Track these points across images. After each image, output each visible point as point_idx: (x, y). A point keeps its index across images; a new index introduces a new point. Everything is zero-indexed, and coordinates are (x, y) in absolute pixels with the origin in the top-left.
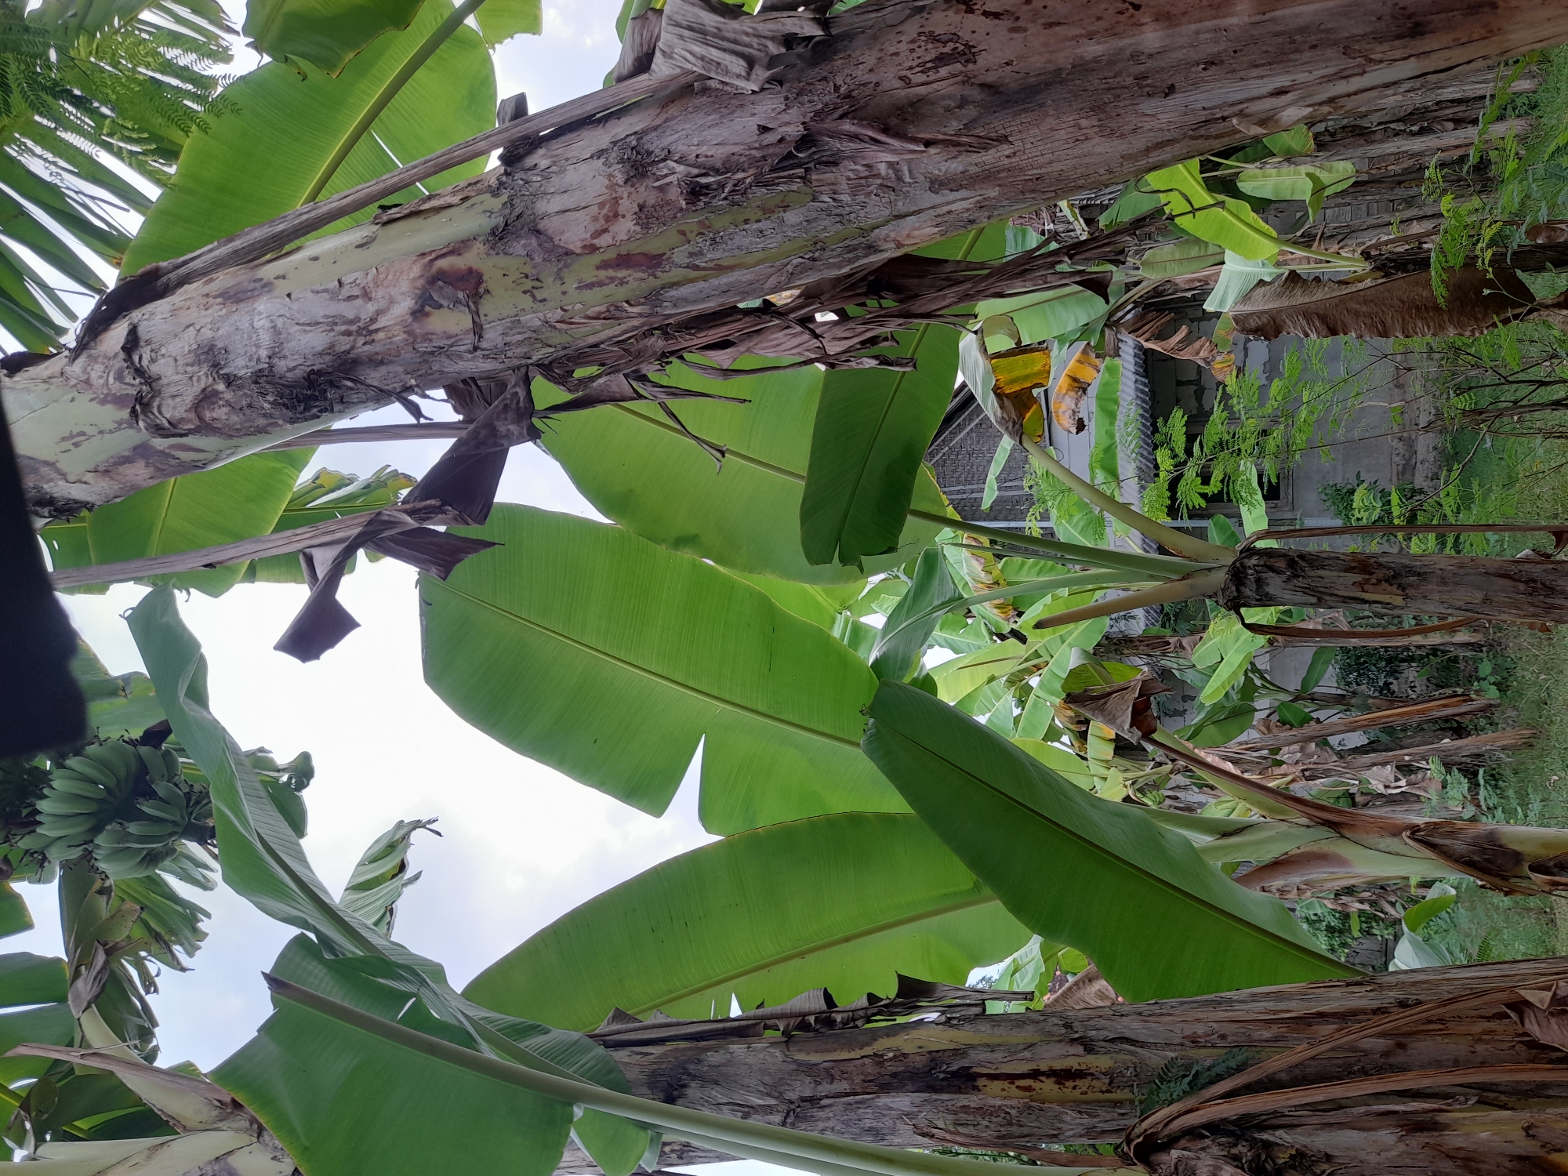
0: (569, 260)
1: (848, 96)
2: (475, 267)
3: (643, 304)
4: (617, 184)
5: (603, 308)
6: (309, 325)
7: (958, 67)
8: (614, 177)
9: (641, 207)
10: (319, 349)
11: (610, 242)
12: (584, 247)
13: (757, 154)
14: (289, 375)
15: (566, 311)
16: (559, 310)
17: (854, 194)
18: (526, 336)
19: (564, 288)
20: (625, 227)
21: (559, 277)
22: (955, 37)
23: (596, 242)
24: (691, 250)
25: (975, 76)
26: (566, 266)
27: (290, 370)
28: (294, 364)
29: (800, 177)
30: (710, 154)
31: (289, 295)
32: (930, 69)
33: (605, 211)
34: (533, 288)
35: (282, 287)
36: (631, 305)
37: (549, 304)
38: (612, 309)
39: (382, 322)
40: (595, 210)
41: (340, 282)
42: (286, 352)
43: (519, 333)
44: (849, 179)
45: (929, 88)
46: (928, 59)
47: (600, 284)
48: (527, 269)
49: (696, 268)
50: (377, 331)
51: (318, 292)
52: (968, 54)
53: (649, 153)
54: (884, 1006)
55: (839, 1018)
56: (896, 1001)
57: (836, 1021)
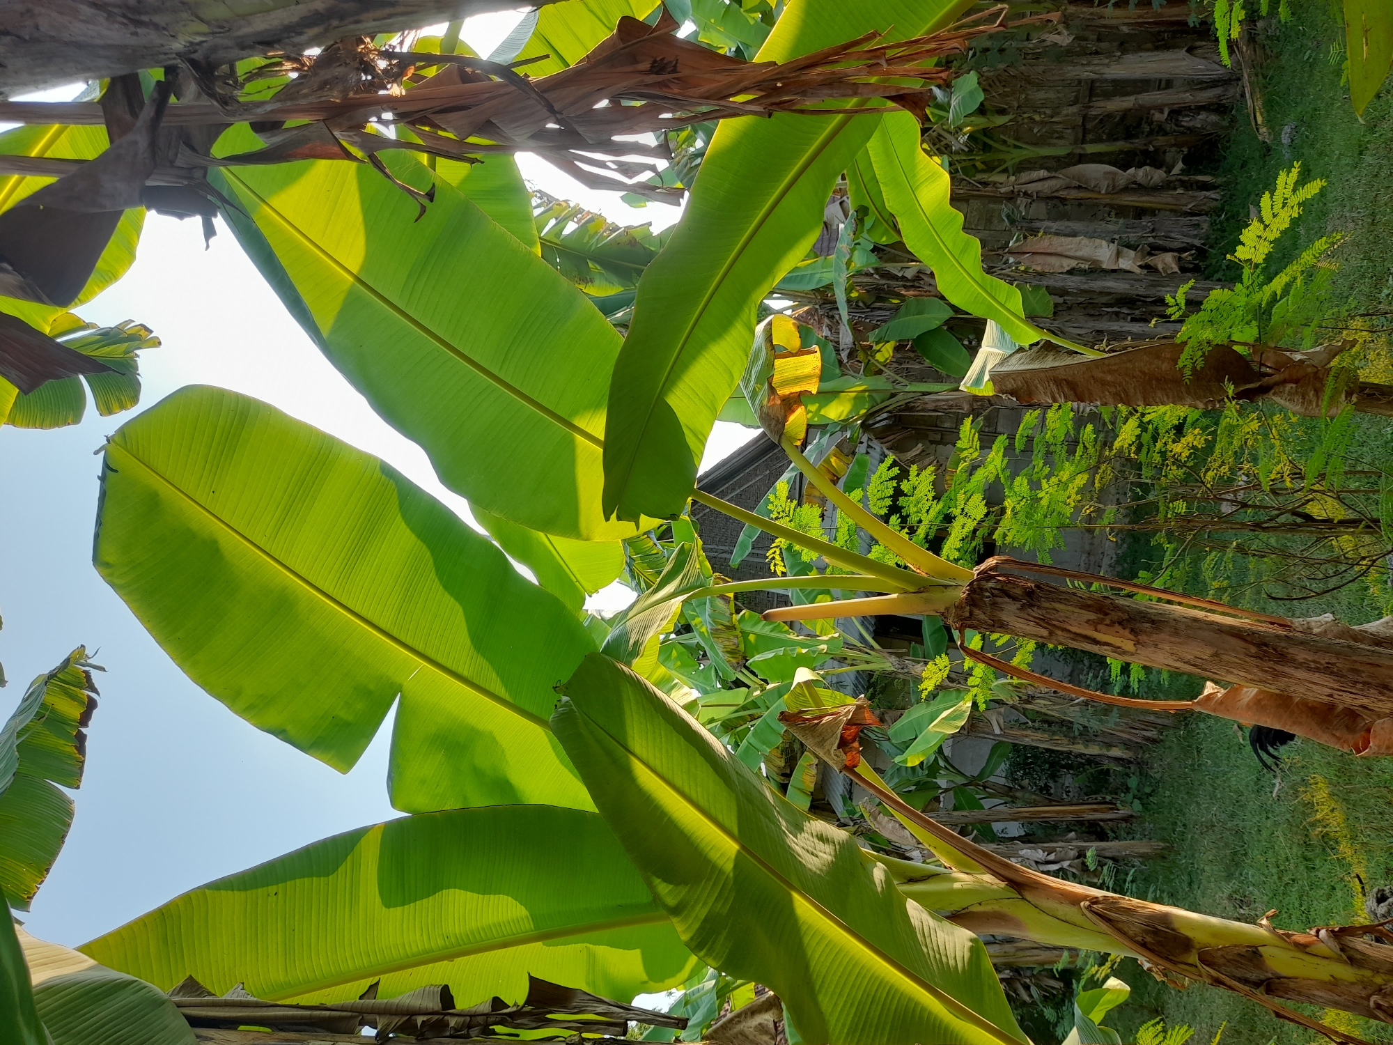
54: (509, 1015)
55: (453, 1022)
56: (525, 1009)
57: (448, 1025)
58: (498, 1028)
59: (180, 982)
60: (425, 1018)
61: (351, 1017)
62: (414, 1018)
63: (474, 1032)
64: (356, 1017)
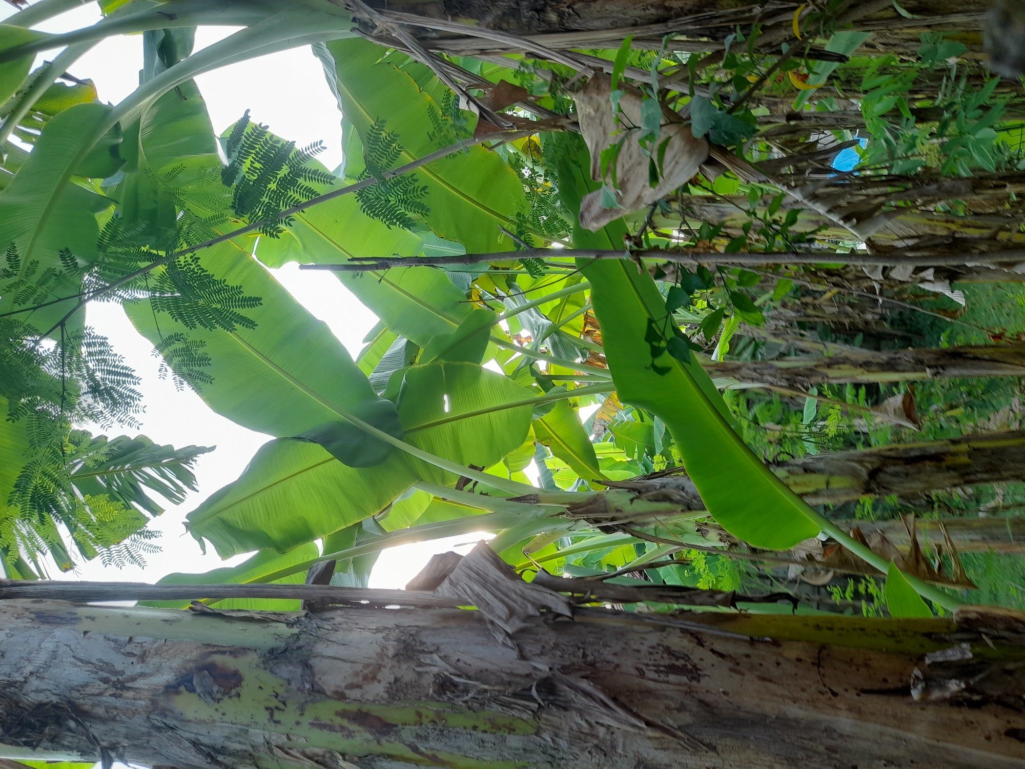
0: (318, 696)
1: (592, 665)
2: (241, 671)
4: (387, 656)
6: (81, 661)
7: (685, 679)
8: (387, 649)
9: (396, 680)
10: (75, 683)
11: (358, 696)
12: (336, 692)
13: (506, 678)
14: (33, 695)
15: (289, 738)
16: (284, 737)
17: (571, 743)
19: (300, 719)
20: (377, 690)
21: (302, 709)
22: (686, 657)
23: (347, 692)
24: (419, 732)
25: (697, 692)
26: (312, 702)
27: (38, 691)
28: (44, 687)
29: (533, 711)
30: (468, 662)
32: (661, 672)
33: (367, 671)
34: (277, 708)
35: (86, 625)
37: (280, 728)
39: (140, 683)
40: (359, 667)
41: (131, 639)
42: (46, 675)
44: (571, 729)
45: (658, 686)
46: (662, 663)
47: (331, 728)
49: (415, 750)
51: (109, 639)
52: (694, 673)
53: (422, 643)
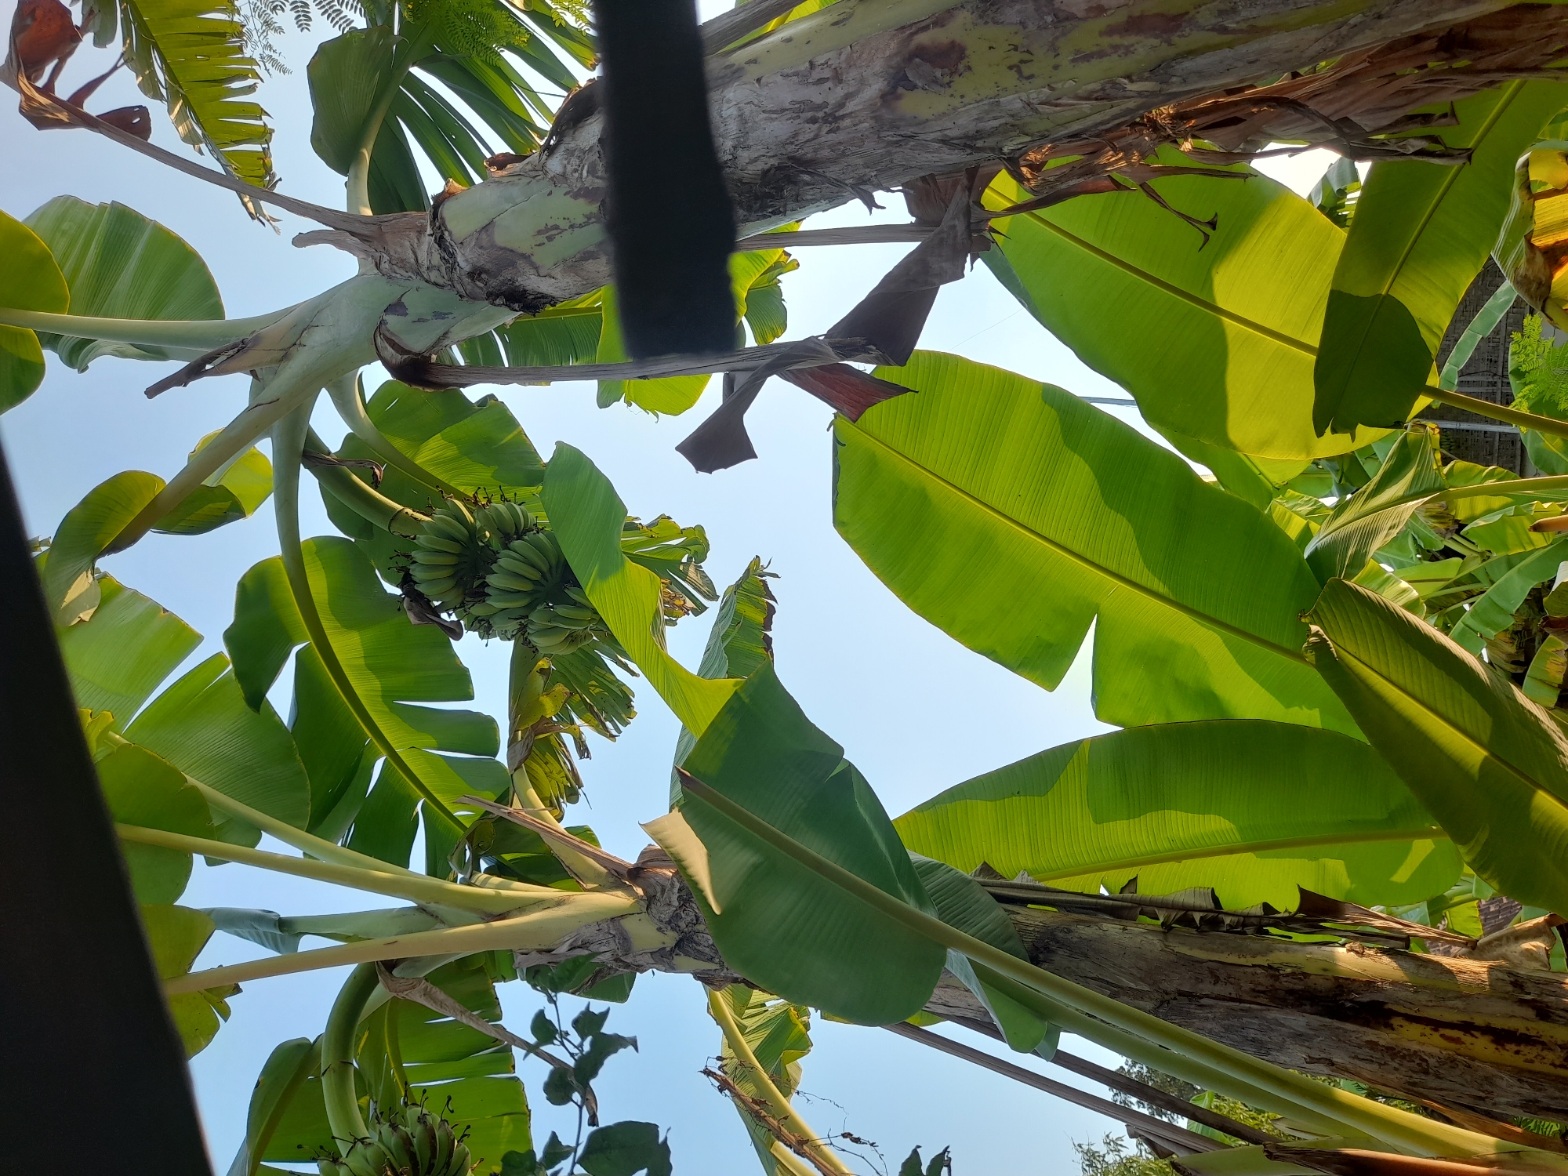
3: (1146, 80)
5: (1096, 86)
18: (1003, 121)
31: (759, 80)
36: (1132, 81)
38: (1108, 86)
43: (995, 118)
48: (1017, 40)
50: (843, 117)
54: (1283, 919)
55: (1228, 920)
56: (1298, 916)
57: (1224, 923)
58: (1272, 930)
59: (979, 867)
60: (1202, 914)
61: (1131, 908)
62: (1189, 913)
63: (1249, 930)
64: (1138, 907)
